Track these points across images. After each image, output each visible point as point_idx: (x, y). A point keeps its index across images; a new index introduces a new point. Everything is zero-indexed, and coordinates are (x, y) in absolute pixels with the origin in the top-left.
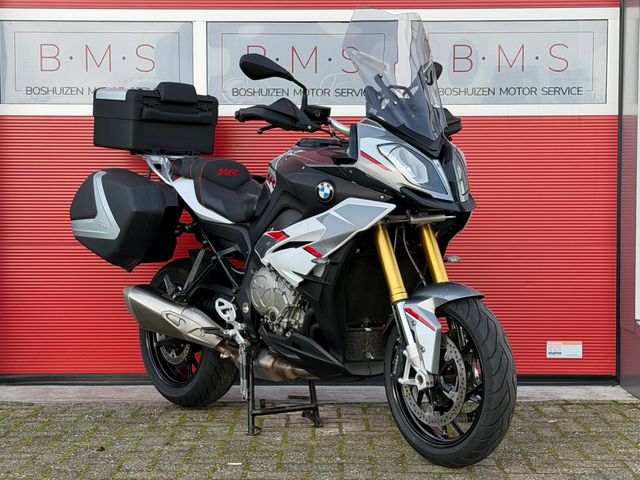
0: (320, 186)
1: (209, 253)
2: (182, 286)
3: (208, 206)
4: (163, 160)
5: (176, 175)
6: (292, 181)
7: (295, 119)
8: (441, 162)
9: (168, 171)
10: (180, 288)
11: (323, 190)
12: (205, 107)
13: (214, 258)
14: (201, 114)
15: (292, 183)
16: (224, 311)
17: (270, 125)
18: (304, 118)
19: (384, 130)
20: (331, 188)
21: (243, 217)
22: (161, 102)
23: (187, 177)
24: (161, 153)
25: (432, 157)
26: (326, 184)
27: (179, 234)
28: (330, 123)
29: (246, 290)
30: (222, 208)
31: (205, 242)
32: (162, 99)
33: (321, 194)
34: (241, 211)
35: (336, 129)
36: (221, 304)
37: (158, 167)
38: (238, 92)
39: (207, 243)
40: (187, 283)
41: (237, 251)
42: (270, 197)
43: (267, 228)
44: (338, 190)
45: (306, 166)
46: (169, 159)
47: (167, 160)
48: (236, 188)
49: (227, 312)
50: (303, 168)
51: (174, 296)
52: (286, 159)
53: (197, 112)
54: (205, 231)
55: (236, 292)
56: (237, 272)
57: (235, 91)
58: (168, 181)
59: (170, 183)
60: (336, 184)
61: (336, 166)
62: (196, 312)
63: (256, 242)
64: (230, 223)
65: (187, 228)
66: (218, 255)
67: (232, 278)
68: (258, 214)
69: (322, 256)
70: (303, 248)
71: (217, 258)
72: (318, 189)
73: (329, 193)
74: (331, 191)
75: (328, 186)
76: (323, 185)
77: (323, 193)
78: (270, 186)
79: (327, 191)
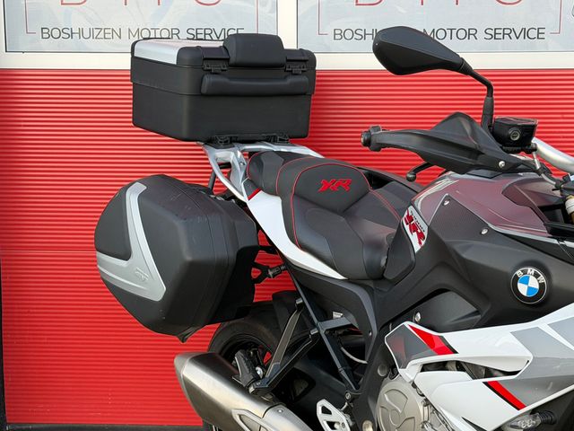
0: (519, 273)
1: (304, 324)
2: (265, 368)
3: (303, 247)
4: (234, 155)
5: (254, 187)
10: (259, 371)
11: (526, 281)
12: (296, 68)
13: (314, 332)
14: (291, 80)
16: (331, 425)
17: (423, 162)
20: (542, 279)
21: (362, 273)
22: (230, 66)
23: (272, 192)
24: (229, 143)
26: (531, 271)
27: (258, 280)
28: (535, 150)
29: (371, 403)
30: (327, 252)
31: (299, 301)
32: (233, 60)
33: (523, 289)
34: (361, 260)
35: (543, 159)
36: (325, 411)
37: (226, 166)
38: (343, 35)
39: (303, 303)
40: (272, 367)
41: (351, 326)
42: (413, 257)
43: (407, 314)
44: (556, 281)
45: (489, 229)
46: (242, 151)
47: (239, 154)
48: (347, 211)
49: (336, 426)
50: (484, 232)
51: (251, 389)
52: (447, 203)
53: (285, 78)
54: (298, 282)
55: (352, 400)
56: (351, 357)
57: (337, 32)
58: (242, 194)
59: (244, 198)
60: (553, 272)
61: (555, 242)
62: (286, 417)
63: (387, 324)
64: (341, 277)
65: (271, 273)
66: (323, 327)
67: (344, 374)
68: (389, 275)
69: (524, 406)
70: (486, 383)
71: (319, 334)
72: (516, 278)
73: (537, 287)
74: (542, 285)
75: (536, 276)
76: (525, 272)
77: (526, 287)
78: (414, 238)
79: (534, 283)
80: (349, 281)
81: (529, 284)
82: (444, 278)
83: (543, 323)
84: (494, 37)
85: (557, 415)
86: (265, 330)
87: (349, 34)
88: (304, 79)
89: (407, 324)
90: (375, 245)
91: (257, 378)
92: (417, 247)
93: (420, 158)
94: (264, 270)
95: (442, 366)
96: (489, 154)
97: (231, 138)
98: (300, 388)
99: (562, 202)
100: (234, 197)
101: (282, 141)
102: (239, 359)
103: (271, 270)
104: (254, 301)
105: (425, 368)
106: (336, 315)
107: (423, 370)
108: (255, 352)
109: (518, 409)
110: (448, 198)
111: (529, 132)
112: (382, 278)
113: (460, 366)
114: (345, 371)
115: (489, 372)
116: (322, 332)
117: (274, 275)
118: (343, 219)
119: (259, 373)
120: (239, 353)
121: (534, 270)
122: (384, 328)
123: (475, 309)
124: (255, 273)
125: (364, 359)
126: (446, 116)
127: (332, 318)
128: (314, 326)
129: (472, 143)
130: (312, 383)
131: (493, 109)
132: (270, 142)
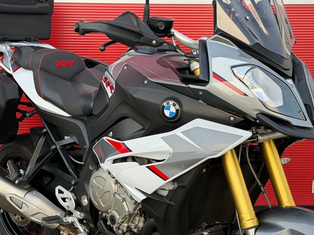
0: (165, 104)
1: (47, 143)
2: (25, 170)
3: (46, 98)
4: (5, 48)
5: (17, 66)
6: (135, 96)
7: (139, 35)
8: (294, 81)
9: (10, 59)
10: (22, 172)
11: (169, 109)
13: (53, 147)
14: (38, 5)
16: (64, 199)
17: (110, 40)
18: (148, 33)
19: (236, 48)
20: (177, 107)
21: (80, 112)
23: (27, 68)
24: (2, 41)
25: (286, 77)
26: (171, 102)
27: (21, 120)
28: (173, 35)
29: (86, 185)
30: (60, 101)
31: (44, 130)
33: (167, 113)
34: (79, 105)
35: (178, 41)
36: (60, 192)
39: (47, 132)
40: (29, 168)
41: (75, 143)
42: (108, 101)
43: (105, 133)
44: (185, 108)
45: (149, 81)
46: (10, 46)
47: (8, 47)
48: (72, 79)
49: (66, 200)
50: (146, 82)
51: (17, 182)
52: (125, 68)
53: (36, 3)
54: (44, 119)
55: (75, 184)
56: (75, 161)
58: (10, 69)
59: (11, 72)
60: (183, 103)
61: (184, 85)
62: (37, 197)
63: (94, 140)
64: (68, 115)
65: (28, 115)
66: (58, 145)
67: (70, 170)
68: (95, 113)
69: (168, 178)
70: (147, 167)
71: (56, 148)
72: (163, 107)
73: (175, 112)
74: (177, 110)
75: (174, 105)
76: (168, 104)
77: (169, 112)
78: (108, 89)
79: (173, 109)
80: (74, 117)
81: (170, 110)
82: (124, 110)
83: (178, 132)
85: (186, 182)
86: (25, 149)
88: (46, 5)
89: (105, 138)
90: (87, 96)
91: (20, 175)
92: (110, 95)
93: (108, 38)
94: (24, 113)
95: (124, 160)
96: (146, 36)
97: (3, 38)
98: (46, 180)
99: (189, 66)
100: (6, 72)
101: (35, 41)
102: (9, 165)
103: (28, 113)
104: (18, 134)
105: (115, 161)
106: (66, 138)
107: (113, 163)
108: (21, 163)
109: (165, 180)
110: (126, 65)
111: (169, 25)
112: (91, 114)
113: (134, 159)
114: (71, 168)
115: (149, 161)
116: (58, 147)
117: (30, 116)
118: (69, 83)
119: (21, 173)
120: (9, 161)
121: (173, 102)
122: (92, 142)
123: (142, 127)
124: (18, 115)
125: (82, 162)
127: (64, 139)
128: (53, 144)
129: (137, 29)
130: (52, 177)
131: (149, 10)
132: (27, 41)
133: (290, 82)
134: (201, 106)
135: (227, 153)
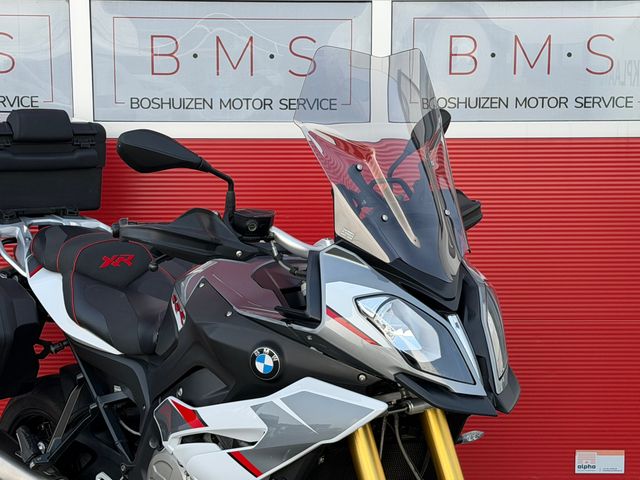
0: (256, 352)
1: (87, 398)
2: (47, 443)
3: (81, 323)
4: (19, 230)
5: (36, 265)
6: (211, 336)
8: (462, 318)
9: (26, 250)
10: (41, 446)
11: (262, 360)
12: (85, 142)
13: (93, 406)
14: (78, 154)
15: (211, 340)
19: (366, 266)
20: (276, 357)
21: (137, 348)
22: (14, 141)
23: (53, 269)
24: (14, 218)
26: (267, 350)
27: (43, 355)
28: (273, 239)
29: (143, 473)
30: (104, 328)
31: (80, 377)
32: (16, 136)
33: (260, 367)
34: (136, 333)
35: (281, 247)
37: (10, 242)
38: (139, 103)
39: (84, 378)
40: (53, 441)
41: (128, 399)
42: (177, 335)
43: (171, 390)
44: (287, 359)
45: (234, 312)
46: (29, 227)
47: (25, 228)
48: (128, 287)
50: (229, 314)
51: (32, 465)
52: (202, 286)
53: (73, 152)
54: (81, 360)
55: (127, 471)
56: (129, 429)
57: (134, 101)
58: (24, 270)
59: (26, 274)
60: (284, 348)
61: (284, 324)
63: (157, 398)
64: (118, 353)
65: (53, 349)
66: (100, 403)
67: (120, 446)
68: (160, 352)
69: (261, 474)
70: (229, 453)
71: (97, 409)
72: (254, 357)
73: (272, 365)
74: (275, 363)
75: (271, 355)
76: (261, 352)
77: (262, 365)
78: (177, 316)
79: (269, 362)
80: (126, 356)
81: (265, 363)
82: (199, 357)
83: (276, 398)
84: (289, 107)
86: (51, 404)
87: (145, 103)
88: (93, 153)
89: (171, 399)
91: (38, 453)
92: (180, 327)
94: (47, 345)
95: (199, 438)
96: (226, 244)
97: (17, 213)
98: (85, 460)
100: (18, 274)
101: (73, 215)
102: (20, 435)
103: (53, 346)
104: (38, 376)
105: (185, 440)
106: (117, 389)
107: (182, 443)
108: (46, 426)
109: (256, 477)
110: (203, 281)
111: (265, 224)
112: (154, 354)
113: (215, 439)
114: (122, 444)
115: (236, 443)
116: (101, 406)
117: (56, 351)
118: (124, 295)
119: (41, 448)
120: (20, 428)
121: (269, 349)
122: (154, 403)
123: (225, 386)
124: (38, 349)
125: (138, 431)
126: (184, 212)
127: (113, 391)
128: (92, 401)
130: (95, 456)
131: (234, 200)
133: (453, 319)
134: (313, 357)
135: (357, 430)
